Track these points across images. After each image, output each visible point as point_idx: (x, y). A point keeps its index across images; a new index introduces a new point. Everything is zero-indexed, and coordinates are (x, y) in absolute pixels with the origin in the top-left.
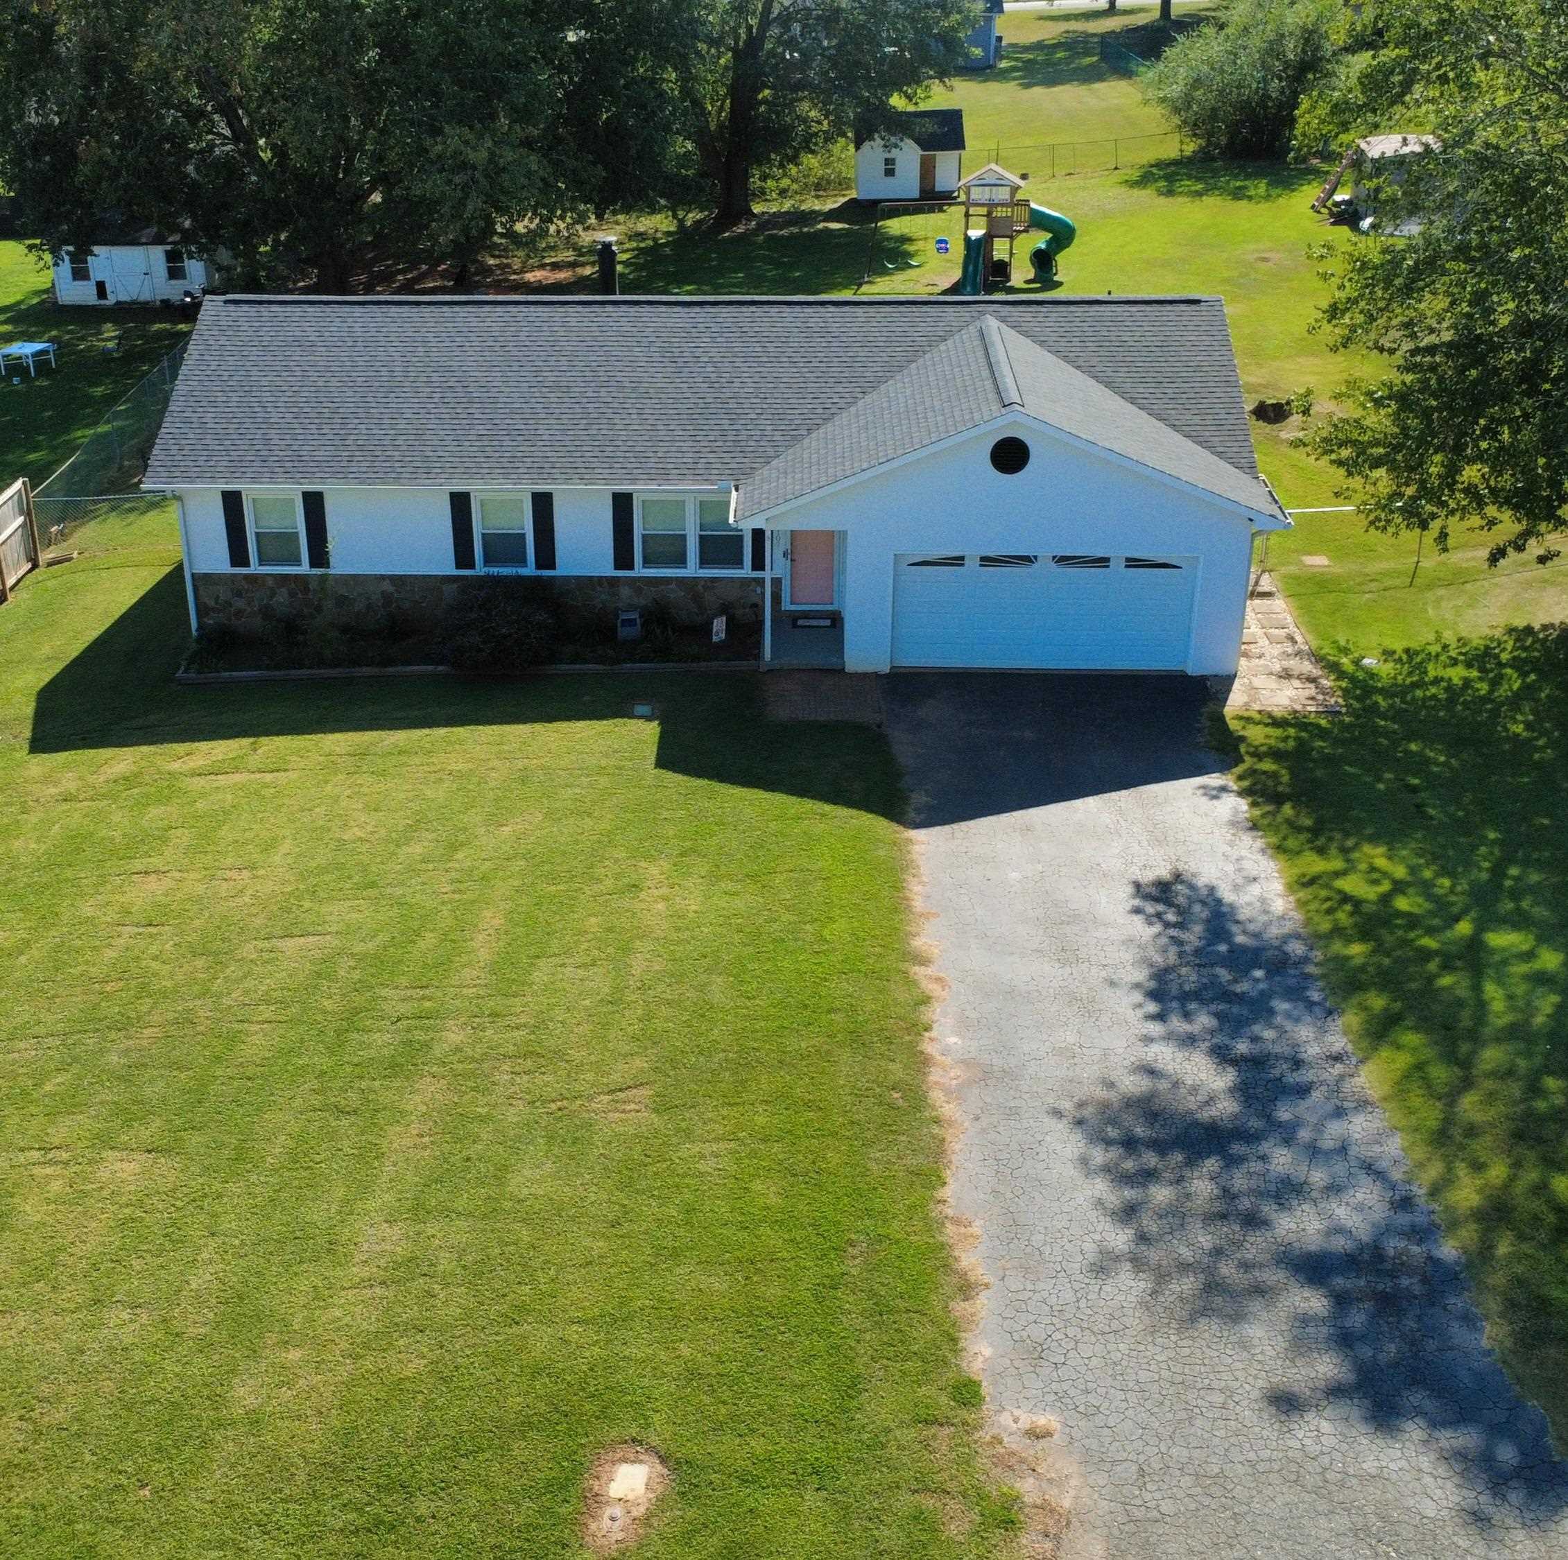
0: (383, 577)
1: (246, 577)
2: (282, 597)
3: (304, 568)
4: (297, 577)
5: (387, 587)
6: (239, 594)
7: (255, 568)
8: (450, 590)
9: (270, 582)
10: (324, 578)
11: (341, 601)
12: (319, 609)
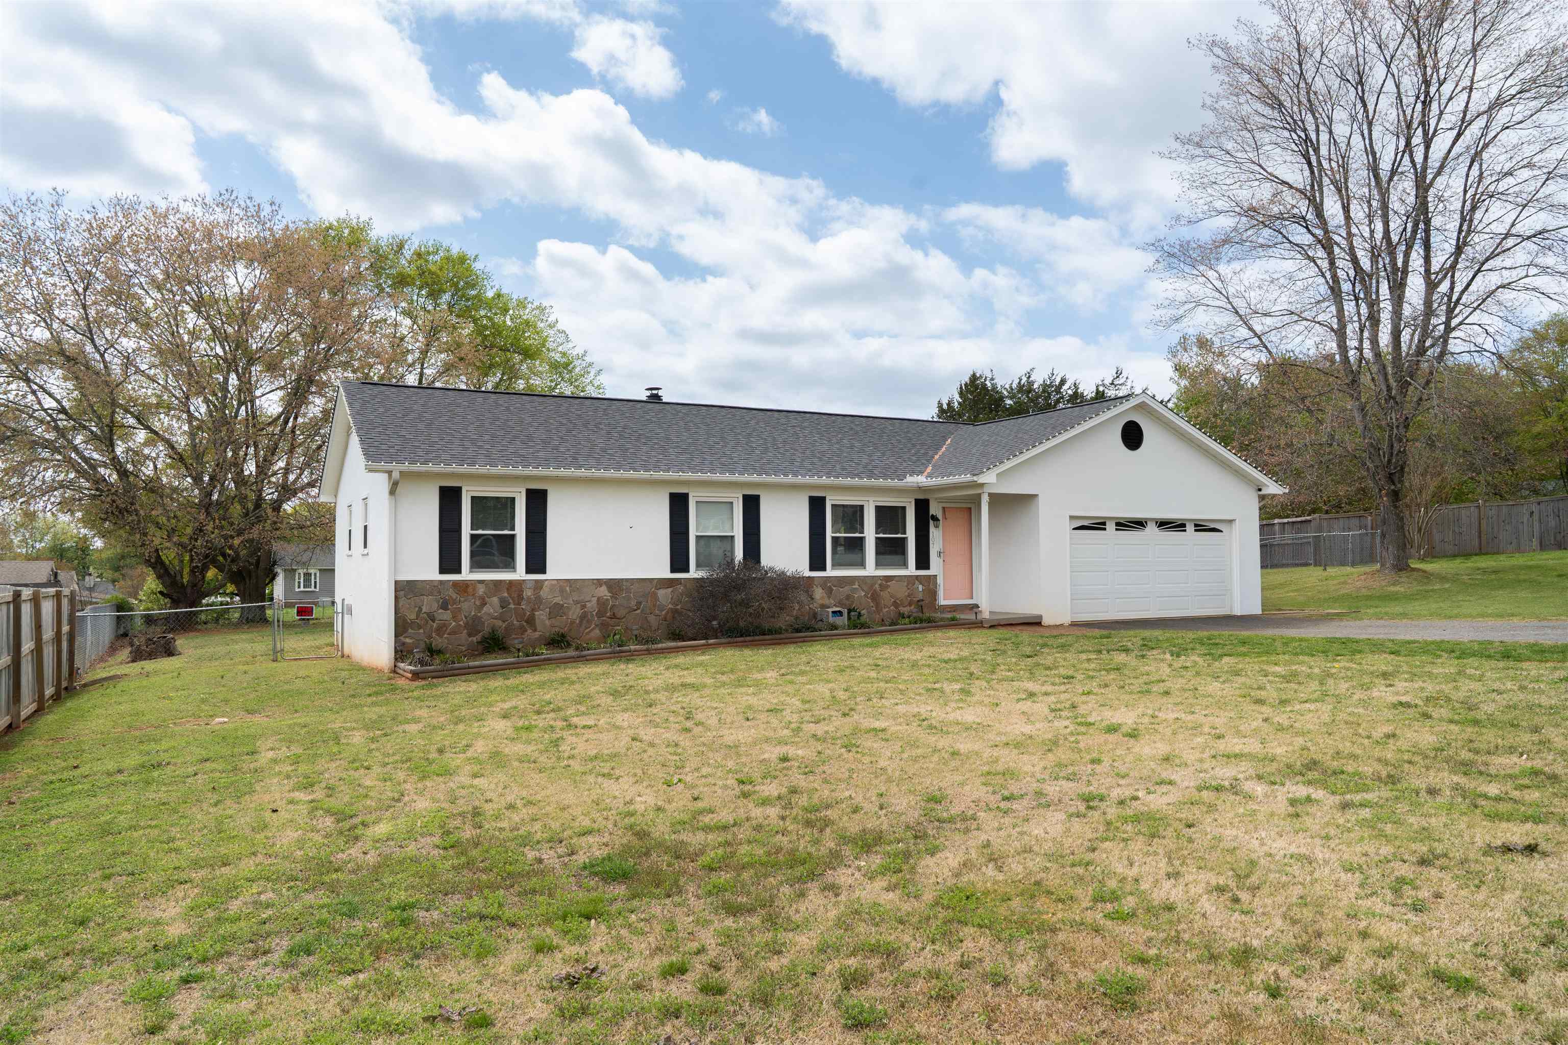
0: (599, 582)
1: (456, 584)
2: (493, 606)
3: (520, 573)
4: (511, 583)
5: (603, 591)
6: (444, 606)
7: (466, 574)
8: (664, 595)
9: (481, 590)
10: (539, 584)
11: (557, 610)
12: (531, 621)
